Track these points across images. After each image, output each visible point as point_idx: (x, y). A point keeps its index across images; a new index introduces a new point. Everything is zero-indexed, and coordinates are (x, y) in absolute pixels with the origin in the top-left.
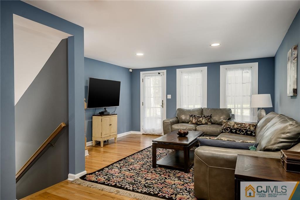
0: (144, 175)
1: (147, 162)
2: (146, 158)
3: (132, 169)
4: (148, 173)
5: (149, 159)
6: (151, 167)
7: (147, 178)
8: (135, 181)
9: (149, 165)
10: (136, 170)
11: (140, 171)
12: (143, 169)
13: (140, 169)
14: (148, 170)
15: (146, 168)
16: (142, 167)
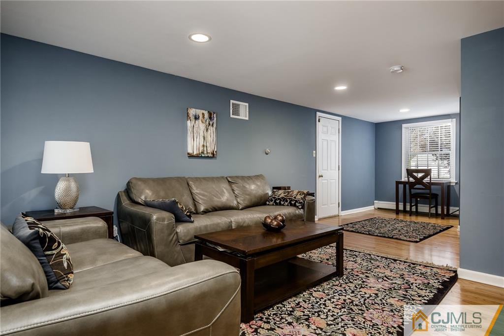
0: (358, 266)
1: (353, 292)
2: (357, 305)
3: (383, 279)
4: (353, 269)
5: (348, 301)
6: (347, 278)
7: (353, 263)
8: (370, 261)
9: (350, 282)
10: (374, 276)
11: (367, 273)
12: (361, 276)
13: (367, 276)
14: (352, 273)
15: (355, 276)
16: (364, 280)
